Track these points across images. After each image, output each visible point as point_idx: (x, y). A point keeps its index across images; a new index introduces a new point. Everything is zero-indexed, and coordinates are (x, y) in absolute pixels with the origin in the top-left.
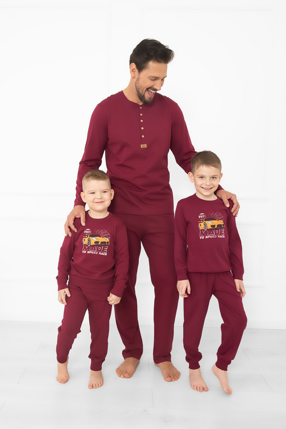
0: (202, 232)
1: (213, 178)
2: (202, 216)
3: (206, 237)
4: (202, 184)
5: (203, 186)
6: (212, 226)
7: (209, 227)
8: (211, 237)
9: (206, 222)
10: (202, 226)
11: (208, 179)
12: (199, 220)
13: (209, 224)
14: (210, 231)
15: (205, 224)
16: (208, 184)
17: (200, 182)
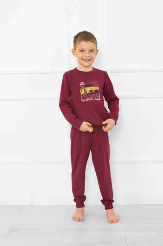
0: (83, 97)
1: (91, 51)
2: (82, 84)
3: (86, 100)
4: (83, 56)
5: (84, 58)
6: (90, 91)
7: (88, 92)
8: (89, 99)
9: (86, 88)
10: (82, 92)
11: (87, 51)
12: (80, 87)
13: (88, 89)
14: (89, 95)
15: (85, 90)
16: (87, 56)
17: (81, 55)
